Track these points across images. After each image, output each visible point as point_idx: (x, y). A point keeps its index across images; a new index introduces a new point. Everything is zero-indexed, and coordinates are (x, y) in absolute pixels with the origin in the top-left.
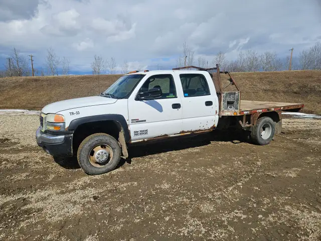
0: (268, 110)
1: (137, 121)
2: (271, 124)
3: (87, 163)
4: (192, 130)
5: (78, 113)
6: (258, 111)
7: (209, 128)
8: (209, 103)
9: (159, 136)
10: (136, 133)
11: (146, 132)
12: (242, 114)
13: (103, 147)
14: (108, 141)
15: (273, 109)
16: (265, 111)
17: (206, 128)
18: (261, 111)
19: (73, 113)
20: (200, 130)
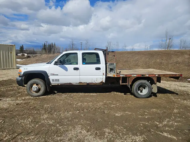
0: (142, 75)
1: (54, 75)
2: (147, 85)
3: (29, 91)
4: (87, 83)
5: (27, 69)
6: (132, 76)
7: (99, 82)
8: (98, 69)
9: (66, 83)
10: (53, 80)
11: (58, 80)
12: (119, 76)
13: (37, 85)
14: (39, 82)
15: (148, 76)
16: (140, 76)
17: (97, 82)
18: (136, 76)
19: (25, 69)
20: (92, 83)
